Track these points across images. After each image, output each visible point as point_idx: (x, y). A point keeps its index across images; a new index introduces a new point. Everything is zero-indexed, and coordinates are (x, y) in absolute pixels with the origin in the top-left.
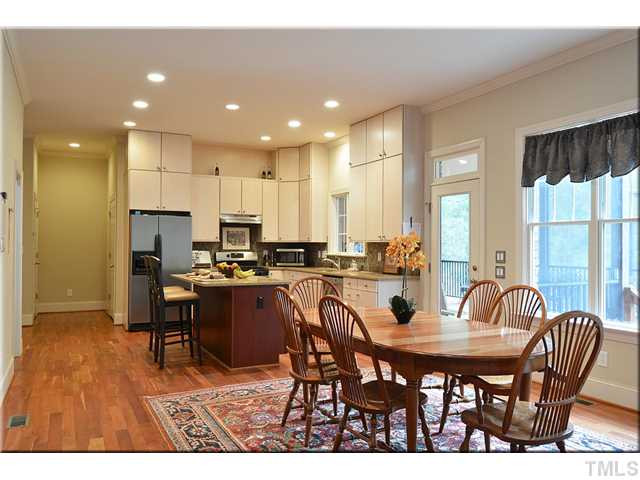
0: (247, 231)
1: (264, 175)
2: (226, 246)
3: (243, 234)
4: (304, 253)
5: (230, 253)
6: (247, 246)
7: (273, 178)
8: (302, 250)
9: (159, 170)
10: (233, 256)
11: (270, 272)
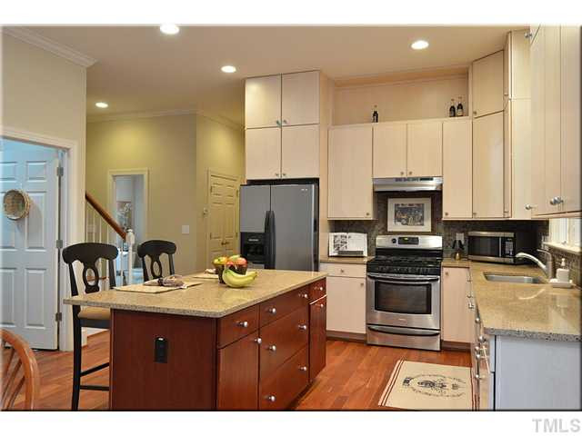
0: (427, 203)
1: (452, 112)
2: (393, 226)
3: (420, 208)
4: (514, 240)
5: (397, 237)
6: (427, 226)
7: (464, 114)
8: (511, 235)
9: (279, 124)
10: (402, 241)
11: (445, 270)
